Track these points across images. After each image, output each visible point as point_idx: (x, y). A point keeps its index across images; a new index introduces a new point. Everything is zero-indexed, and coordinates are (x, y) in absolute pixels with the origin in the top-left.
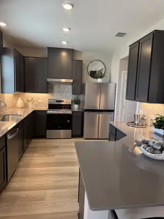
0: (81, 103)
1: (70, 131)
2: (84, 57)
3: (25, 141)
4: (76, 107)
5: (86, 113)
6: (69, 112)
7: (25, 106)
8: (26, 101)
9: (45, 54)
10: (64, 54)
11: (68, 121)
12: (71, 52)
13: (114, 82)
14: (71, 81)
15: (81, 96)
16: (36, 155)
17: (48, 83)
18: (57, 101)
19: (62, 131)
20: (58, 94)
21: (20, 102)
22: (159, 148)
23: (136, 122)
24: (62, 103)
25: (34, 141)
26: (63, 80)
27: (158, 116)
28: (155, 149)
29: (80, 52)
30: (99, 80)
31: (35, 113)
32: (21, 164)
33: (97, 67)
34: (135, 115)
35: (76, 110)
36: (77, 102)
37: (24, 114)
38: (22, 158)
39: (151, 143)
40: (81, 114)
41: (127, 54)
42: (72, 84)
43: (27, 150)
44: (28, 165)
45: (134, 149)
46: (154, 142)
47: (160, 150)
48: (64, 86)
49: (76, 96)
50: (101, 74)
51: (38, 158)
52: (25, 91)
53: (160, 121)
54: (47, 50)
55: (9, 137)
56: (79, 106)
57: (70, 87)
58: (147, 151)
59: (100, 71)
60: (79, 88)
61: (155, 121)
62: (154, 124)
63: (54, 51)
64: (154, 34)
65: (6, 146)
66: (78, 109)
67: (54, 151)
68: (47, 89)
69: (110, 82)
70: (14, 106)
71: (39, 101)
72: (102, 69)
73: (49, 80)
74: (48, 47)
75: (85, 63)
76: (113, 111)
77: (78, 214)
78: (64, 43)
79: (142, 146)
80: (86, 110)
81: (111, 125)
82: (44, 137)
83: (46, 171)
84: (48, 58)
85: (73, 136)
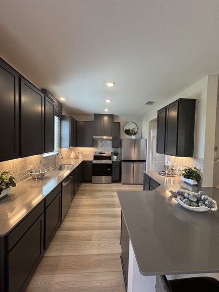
0: (119, 155)
1: (110, 178)
2: (121, 120)
3: (76, 185)
4: (115, 157)
5: (123, 163)
6: (110, 162)
7: (77, 157)
8: (77, 153)
9: (92, 119)
10: (106, 118)
11: (109, 169)
12: (111, 116)
13: (145, 138)
14: (111, 138)
15: (119, 149)
16: (84, 197)
17: (93, 140)
18: (100, 153)
19: (104, 177)
20: (101, 148)
21: (73, 155)
22: (195, 200)
23: (167, 172)
24: (104, 155)
25: (83, 185)
26: (105, 137)
27: (187, 168)
28: (191, 201)
29: (117, 117)
30: (133, 137)
31: (84, 163)
32: (73, 205)
33: (131, 127)
34: (165, 166)
35: (115, 160)
36: (116, 154)
37: (75, 163)
38: (73, 200)
39: (186, 195)
40: (119, 164)
41: (156, 117)
42: (112, 140)
43: (78, 192)
44: (78, 206)
45: (171, 200)
46: (189, 194)
47: (196, 202)
48: (106, 141)
49: (115, 149)
50: (135, 132)
51: (85, 200)
52: (77, 146)
53: (189, 172)
54: (94, 116)
55: (64, 184)
56: (118, 157)
57: (110, 142)
58: (184, 203)
59: (132, 130)
60: (117, 143)
61: (184, 172)
62: (183, 174)
63: (98, 116)
64: (179, 102)
65: (61, 192)
66: (117, 159)
67: (98, 194)
68: (93, 144)
69: (141, 138)
70: (69, 157)
71: (87, 153)
72: (135, 128)
73: (94, 137)
74: (94, 114)
75: (122, 124)
76: (145, 161)
77: (121, 256)
78: (106, 110)
79: (178, 197)
80: (123, 161)
81: (145, 174)
82: (90, 182)
83: (92, 212)
84: (94, 122)
85: (113, 182)
